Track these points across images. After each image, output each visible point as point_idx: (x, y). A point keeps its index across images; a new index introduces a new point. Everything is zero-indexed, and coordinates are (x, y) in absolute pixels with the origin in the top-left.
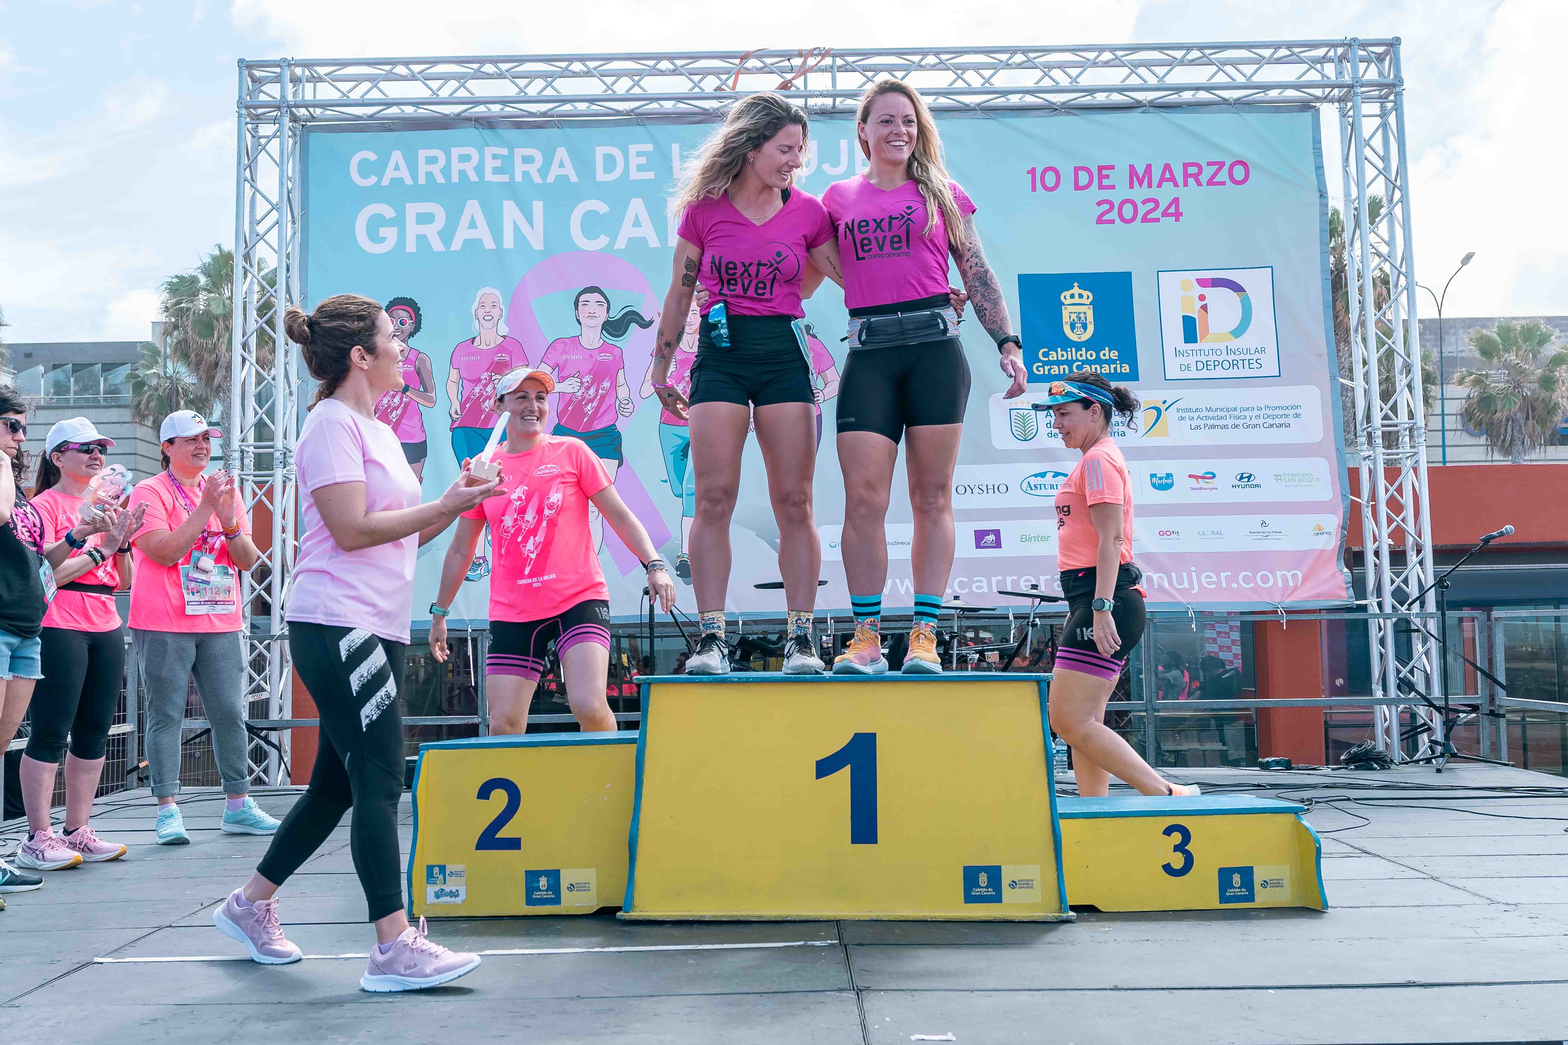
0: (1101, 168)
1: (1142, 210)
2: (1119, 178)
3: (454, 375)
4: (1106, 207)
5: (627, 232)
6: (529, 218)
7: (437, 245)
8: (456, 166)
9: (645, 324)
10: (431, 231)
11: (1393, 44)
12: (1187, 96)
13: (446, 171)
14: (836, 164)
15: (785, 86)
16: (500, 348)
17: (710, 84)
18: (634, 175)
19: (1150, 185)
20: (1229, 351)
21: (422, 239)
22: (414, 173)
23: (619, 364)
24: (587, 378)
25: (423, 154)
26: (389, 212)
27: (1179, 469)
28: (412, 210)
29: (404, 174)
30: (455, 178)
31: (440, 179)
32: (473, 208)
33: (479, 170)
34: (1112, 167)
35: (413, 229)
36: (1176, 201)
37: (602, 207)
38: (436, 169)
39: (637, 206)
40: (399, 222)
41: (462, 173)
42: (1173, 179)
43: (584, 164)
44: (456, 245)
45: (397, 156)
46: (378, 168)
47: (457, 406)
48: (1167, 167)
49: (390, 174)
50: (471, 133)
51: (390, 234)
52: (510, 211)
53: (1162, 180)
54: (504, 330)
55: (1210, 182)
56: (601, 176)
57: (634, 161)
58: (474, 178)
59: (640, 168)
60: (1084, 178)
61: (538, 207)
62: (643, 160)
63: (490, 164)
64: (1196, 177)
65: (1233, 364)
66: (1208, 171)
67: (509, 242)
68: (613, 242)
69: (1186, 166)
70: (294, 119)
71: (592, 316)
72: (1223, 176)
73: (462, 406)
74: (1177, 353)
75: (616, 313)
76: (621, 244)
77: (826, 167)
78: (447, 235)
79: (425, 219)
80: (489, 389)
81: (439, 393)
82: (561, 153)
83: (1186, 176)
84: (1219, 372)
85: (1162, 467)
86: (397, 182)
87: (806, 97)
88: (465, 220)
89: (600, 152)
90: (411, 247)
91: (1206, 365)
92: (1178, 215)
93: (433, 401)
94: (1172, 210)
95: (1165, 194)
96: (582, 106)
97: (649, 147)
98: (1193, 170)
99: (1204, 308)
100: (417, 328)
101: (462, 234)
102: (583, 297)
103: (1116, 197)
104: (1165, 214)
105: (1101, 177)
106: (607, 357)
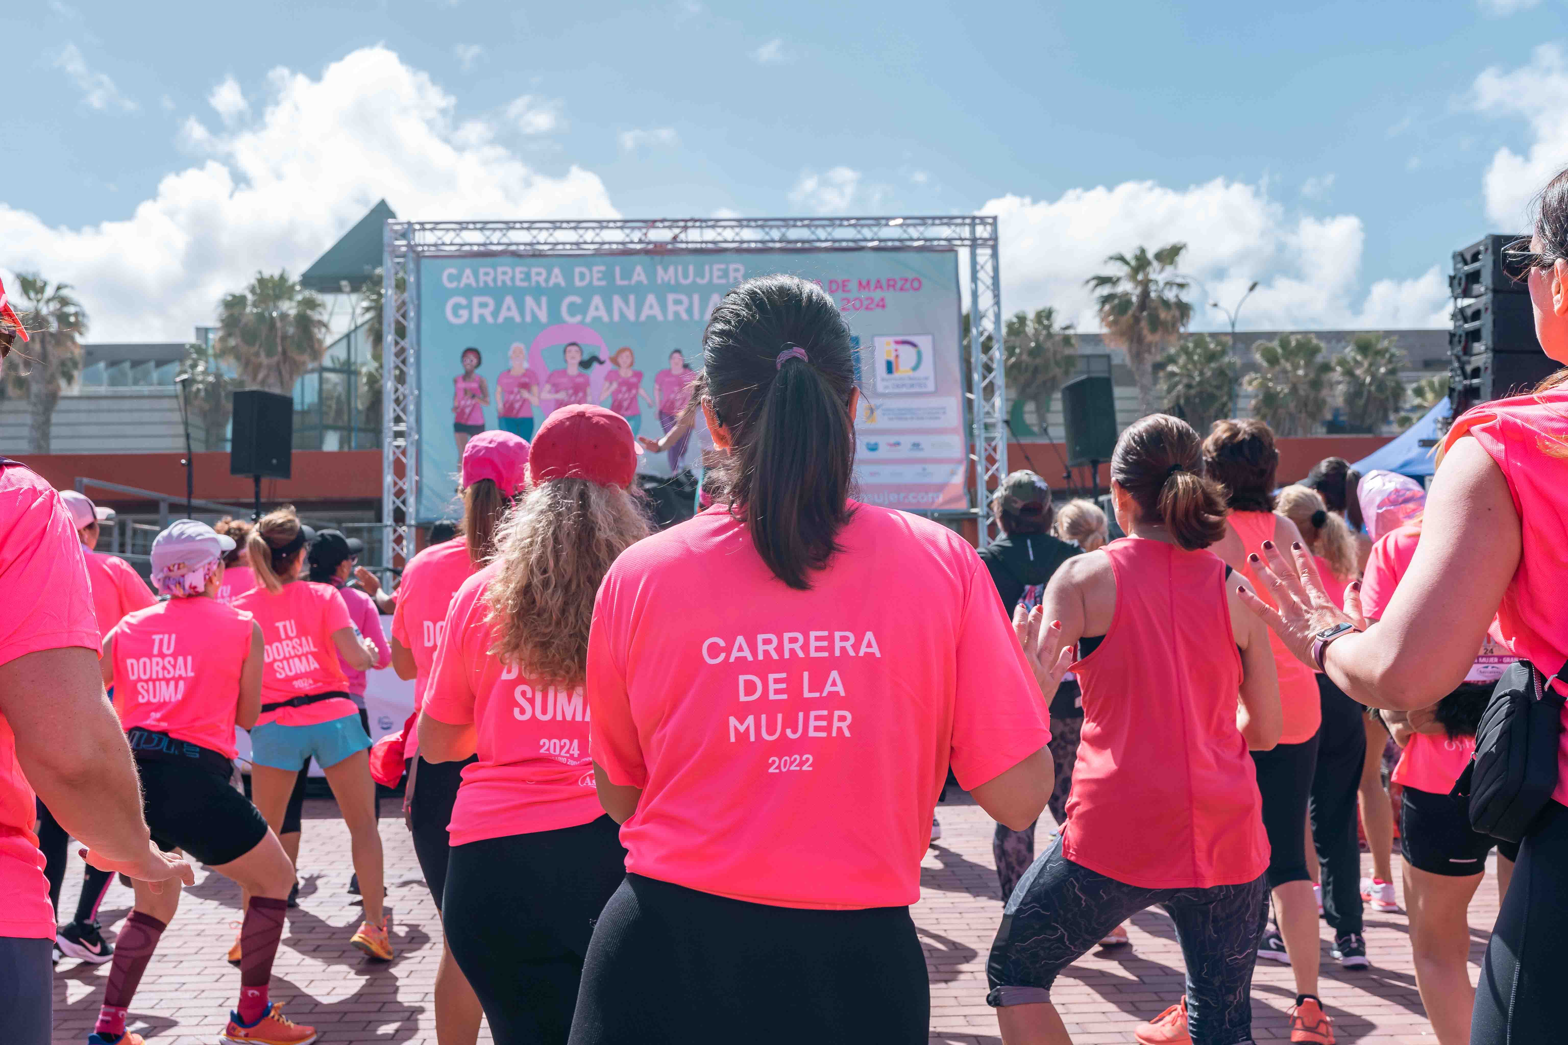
0: (844, 281)
1: (865, 303)
2: (853, 286)
3: (499, 389)
4: (845, 302)
5: (592, 313)
6: (539, 305)
7: (490, 319)
8: (500, 278)
9: (601, 363)
10: (487, 312)
11: (995, 218)
12: (890, 244)
13: (495, 280)
14: (703, 277)
15: (675, 238)
16: (524, 375)
17: (636, 236)
18: (596, 283)
19: (869, 290)
20: (911, 379)
21: (482, 317)
22: (477, 281)
23: (587, 383)
24: (571, 392)
25: (482, 271)
26: (463, 301)
27: (882, 441)
28: (477, 300)
29: (472, 281)
30: (499, 283)
31: (491, 284)
32: (509, 300)
33: (513, 279)
34: (848, 281)
35: (477, 311)
36: (882, 300)
37: (577, 300)
38: (489, 279)
39: (597, 300)
40: (469, 307)
41: (503, 282)
42: (881, 287)
43: (568, 276)
44: (500, 320)
45: (468, 272)
46: (458, 278)
47: (501, 406)
48: (878, 281)
49: (464, 281)
50: (509, 260)
51: (464, 313)
52: (529, 301)
53: (876, 288)
54: (526, 365)
55: (902, 289)
56: (578, 283)
57: (596, 275)
58: (509, 283)
59: (599, 279)
60: (834, 286)
61: (544, 300)
62: (600, 275)
63: (519, 277)
64: (894, 286)
65: (912, 386)
66: (899, 284)
67: (528, 319)
68: (584, 318)
69: (889, 280)
70: (414, 252)
71: (573, 358)
72: (908, 285)
73: (504, 405)
74: (883, 380)
75: (586, 357)
76: (588, 319)
77: (699, 281)
78: (495, 314)
79: (483, 305)
80: (518, 397)
81: (491, 398)
82: (556, 271)
83: (888, 286)
84: (904, 390)
85: (873, 440)
86: (468, 286)
87: (687, 242)
88: (505, 307)
89: (577, 270)
90: (476, 320)
91: (898, 386)
92: (883, 306)
93: (488, 403)
94: (881, 303)
95: (877, 295)
96: (568, 247)
97: (602, 268)
98: (891, 283)
99: (897, 356)
100: (479, 363)
101: (503, 314)
102: (569, 348)
103: (851, 296)
104: (878, 305)
105: (844, 286)
106: (580, 380)
